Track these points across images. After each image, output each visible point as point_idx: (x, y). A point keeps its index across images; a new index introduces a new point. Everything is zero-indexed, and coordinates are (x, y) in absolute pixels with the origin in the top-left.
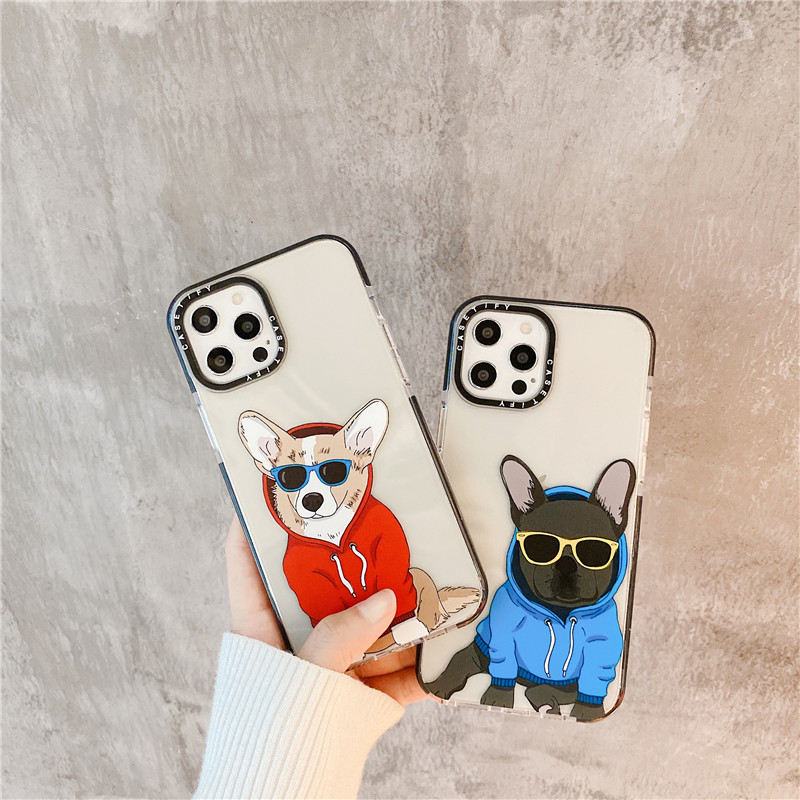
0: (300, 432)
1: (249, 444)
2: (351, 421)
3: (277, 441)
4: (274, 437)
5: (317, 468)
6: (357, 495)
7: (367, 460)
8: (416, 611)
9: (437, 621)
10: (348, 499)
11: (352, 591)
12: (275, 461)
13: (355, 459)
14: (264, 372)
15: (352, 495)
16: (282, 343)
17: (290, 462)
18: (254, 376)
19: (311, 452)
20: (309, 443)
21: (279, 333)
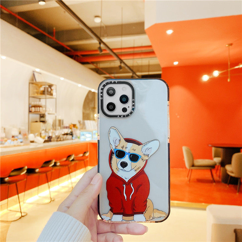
0: (128, 140)
1: (110, 138)
2: (146, 143)
3: (120, 140)
4: (119, 138)
5: (130, 154)
6: (139, 168)
7: (146, 158)
8: (144, 213)
9: (150, 218)
10: (136, 168)
11: (126, 198)
12: (117, 147)
13: (143, 156)
14: (124, 116)
15: (138, 168)
16: (133, 109)
17: (121, 149)
18: (120, 116)
19: (129, 148)
20: (130, 145)
21: (133, 105)
